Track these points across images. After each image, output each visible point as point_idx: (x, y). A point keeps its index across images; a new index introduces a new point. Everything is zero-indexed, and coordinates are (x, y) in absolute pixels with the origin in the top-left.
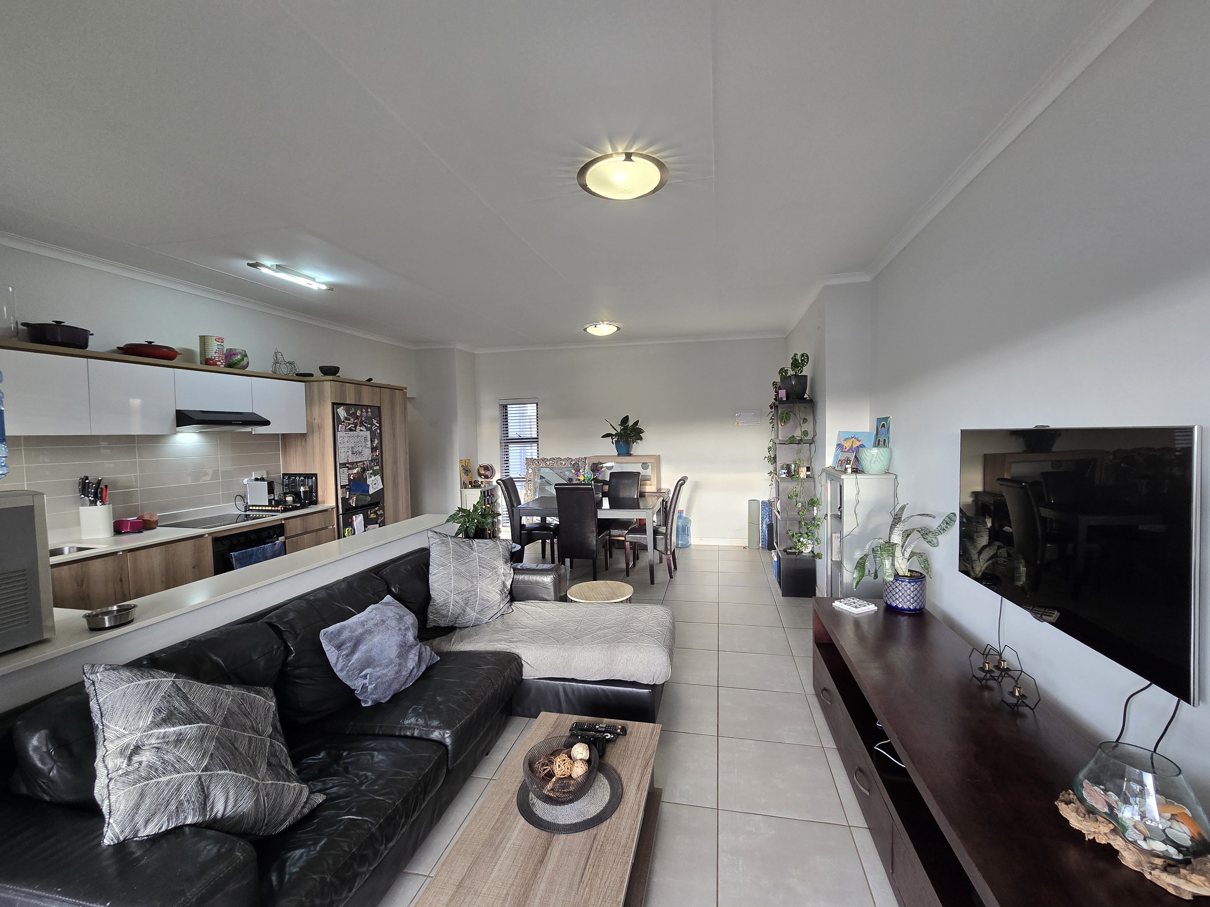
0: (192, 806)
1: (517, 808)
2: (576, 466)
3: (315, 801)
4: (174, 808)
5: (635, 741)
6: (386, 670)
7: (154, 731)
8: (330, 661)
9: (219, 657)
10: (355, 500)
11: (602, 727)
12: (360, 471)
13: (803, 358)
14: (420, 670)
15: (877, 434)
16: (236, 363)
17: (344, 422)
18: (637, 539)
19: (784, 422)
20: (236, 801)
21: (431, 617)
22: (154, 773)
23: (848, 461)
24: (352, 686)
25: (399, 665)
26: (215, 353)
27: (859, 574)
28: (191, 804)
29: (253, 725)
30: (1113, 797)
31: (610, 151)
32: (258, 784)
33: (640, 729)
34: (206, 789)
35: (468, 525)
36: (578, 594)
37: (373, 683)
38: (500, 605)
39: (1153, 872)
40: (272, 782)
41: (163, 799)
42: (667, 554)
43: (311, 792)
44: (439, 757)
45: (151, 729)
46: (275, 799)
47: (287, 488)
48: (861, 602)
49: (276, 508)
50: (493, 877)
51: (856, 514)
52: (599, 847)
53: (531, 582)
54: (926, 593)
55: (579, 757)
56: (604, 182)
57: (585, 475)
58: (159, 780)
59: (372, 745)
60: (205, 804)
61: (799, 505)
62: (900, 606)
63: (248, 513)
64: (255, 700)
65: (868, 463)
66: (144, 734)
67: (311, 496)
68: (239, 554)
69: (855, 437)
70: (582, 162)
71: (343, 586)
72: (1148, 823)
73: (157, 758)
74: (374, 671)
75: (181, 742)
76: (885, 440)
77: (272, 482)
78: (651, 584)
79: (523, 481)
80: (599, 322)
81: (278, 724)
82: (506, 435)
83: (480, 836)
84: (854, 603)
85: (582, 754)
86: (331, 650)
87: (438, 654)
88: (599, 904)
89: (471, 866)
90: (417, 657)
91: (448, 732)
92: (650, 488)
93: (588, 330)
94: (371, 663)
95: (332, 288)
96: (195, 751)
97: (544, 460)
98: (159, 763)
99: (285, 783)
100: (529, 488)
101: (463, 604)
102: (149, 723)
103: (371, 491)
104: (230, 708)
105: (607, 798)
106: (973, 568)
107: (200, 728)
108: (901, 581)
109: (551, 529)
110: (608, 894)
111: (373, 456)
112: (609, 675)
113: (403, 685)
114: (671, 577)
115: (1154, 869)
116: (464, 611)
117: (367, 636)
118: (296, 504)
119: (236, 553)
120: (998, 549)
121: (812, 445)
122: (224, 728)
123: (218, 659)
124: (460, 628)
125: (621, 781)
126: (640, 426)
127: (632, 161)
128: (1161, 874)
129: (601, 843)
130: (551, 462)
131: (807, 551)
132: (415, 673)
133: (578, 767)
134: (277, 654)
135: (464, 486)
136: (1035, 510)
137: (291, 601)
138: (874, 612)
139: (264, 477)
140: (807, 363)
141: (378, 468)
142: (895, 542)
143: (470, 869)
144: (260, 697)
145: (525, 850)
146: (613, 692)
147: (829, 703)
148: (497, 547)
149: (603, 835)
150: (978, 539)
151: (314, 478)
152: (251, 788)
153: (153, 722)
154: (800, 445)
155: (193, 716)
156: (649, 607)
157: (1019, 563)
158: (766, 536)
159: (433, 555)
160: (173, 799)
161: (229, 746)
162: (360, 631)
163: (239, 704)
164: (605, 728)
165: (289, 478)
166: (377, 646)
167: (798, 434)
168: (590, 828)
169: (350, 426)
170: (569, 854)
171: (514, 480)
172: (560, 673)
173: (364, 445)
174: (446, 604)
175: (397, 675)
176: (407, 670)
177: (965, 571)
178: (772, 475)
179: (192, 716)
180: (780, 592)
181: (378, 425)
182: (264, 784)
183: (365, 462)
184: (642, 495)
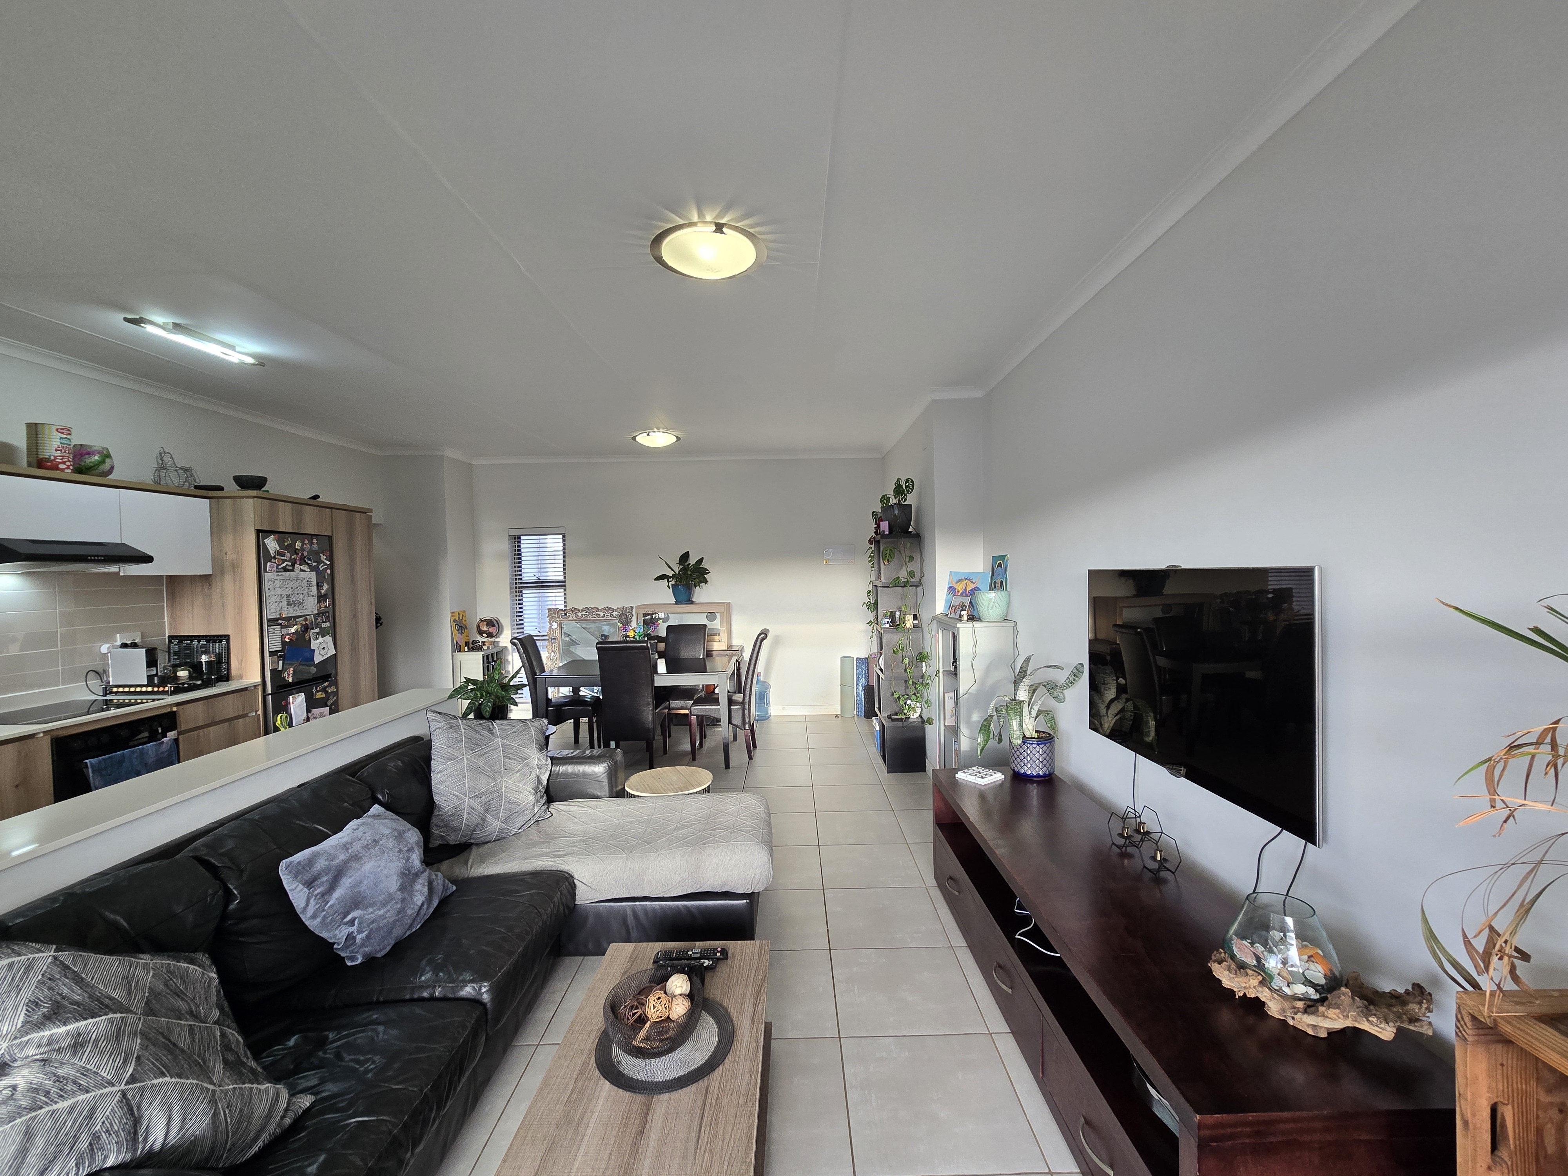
0: (116, 1139)
1: (597, 1071)
2: (625, 618)
3: (300, 1106)
4: (85, 1146)
5: (740, 965)
6: (382, 911)
7: (32, 1036)
8: (295, 905)
9: (118, 914)
10: (292, 672)
11: (697, 953)
12: (299, 630)
13: (907, 484)
14: (431, 906)
15: (993, 575)
16: (92, 467)
17: (274, 558)
18: (706, 712)
19: (888, 560)
20: (183, 1121)
21: (436, 832)
22: (44, 1098)
23: (963, 607)
24: (331, 938)
25: (402, 902)
26: (56, 450)
27: (984, 738)
28: (113, 1135)
29: (191, 1008)
30: (1259, 948)
31: (695, 218)
32: (214, 1091)
33: (744, 949)
34: (135, 1109)
35: (480, 702)
36: (641, 786)
37: (364, 930)
38: (533, 809)
39: (1296, 1016)
40: (234, 1086)
41: (66, 1135)
42: (745, 729)
43: (292, 1095)
44: (476, 1021)
45: (27, 1034)
46: (241, 1110)
47: (176, 657)
48: (986, 771)
49: (161, 689)
50: (578, 1163)
51: (973, 669)
52: (714, 1101)
53: (575, 775)
54: (1056, 756)
55: (678, 991)
56: (684, 255)
57: (635, 629)
58: (55, 1107)
59: (375, 1016)
60: (136, 1133)
61: (906, 661)
62: (1029, 772)
63: (108, 697)
64: (187, 972)
65: (986, 609)
66: (15, 1042)
67: (219, 670)
68: (100, 762)
69: (968, 579)
70: (659, 227)
71: (306, 795)
72: (1290, 969)
73: (44, 1074)
74: (365, 914)
75: (82, 1046)
76: (1002, 582)
77: (154, 649)
78: (726, 769)
79: (544, 640)
80: (653, 429)
81: (226, 1004)
82: (519, 577)
83: (551, 1114)
84: (979, 773)
85: (682, 987)
86: (298, 889)
87: (453, 882)
88: (725, 1171)
89: (545, 1155)
90: (427, 887)
91: (485, 984)
92: (718, 645)
93: (637, 439)
94: (359, 903)
95: (262, 362)
96: (110, 1056)
97: (573, 610)
98: (50, 1082)
99: (252, 1086)
100: (553, 649)
101: (482, 810)
102: (19, 1025)
103: (318, 659)
104: (152, 987)
105: (715, 1040)
106: (1101, 725)
107: (111, 1021)
108: (1029, 743)
109: (589, 703)
110: (734, 1156)
111: (321, 608)
112: (694, 887)
113: (408, 929)
114: (750, 758)
115: (1296, 1013)
116: (484, 820)
117: (352, 864)
118: (194, 682)
119: (94, 761)
120: (1126, 702)
121: (918, 588)
122: (149, 1018)
123: (118, 918)
124: (477, 845)
125: (729, 1015)
126: (704, 565)
127: (723, 233)
128: (1302, 1017)
129: (716, 1096)
130: (584, 613)
131: (914, 716)
132: (425, 910)
133: (678, 1004)
134: (213, 903)
135: (457, 648)
136: (1152, 659)
137: (221, 823)
138: (1000, 782)
139: (136, 641)
140: (912, 490)
141: (328, 624)
142: (1022, 699)
143: (544, 1159)
144: (196, 967)
145: (616, 1122)
146: (699, 908)
147: (957, 893)
148: (528, 729)
149: (717, 1085)
150: (1106, 692)
151: (224, 642)
152: (205, 1098)
153: (28, 1022)
154: (905, 588)
155: (96, 1005)
156: (737, 795)
157: (1147, 716)
158: (862, 700)
159: (437, 744)
160: (82, 1132)
161: (163, 1042)
162: (342, 857)
163: (165, 979)
164: (700, 953)
165: (180, 642)
166: (368, 877)
167: (903, 574)
168: (699, 1080)
169: (284, 565)
170: (676, 1117)
171: (535, 638)
172: (627, 891)
173: (306, 591)
174: (458, 813)
175: (400, 916)
176: (413, 908)
177: (1094, 727)
178: (872, 626)
179: (94, 1005)
180: (884, 768)
181: (328, 563)
182: (222, 1091)
183: (308, 617)
184: (709, 654)
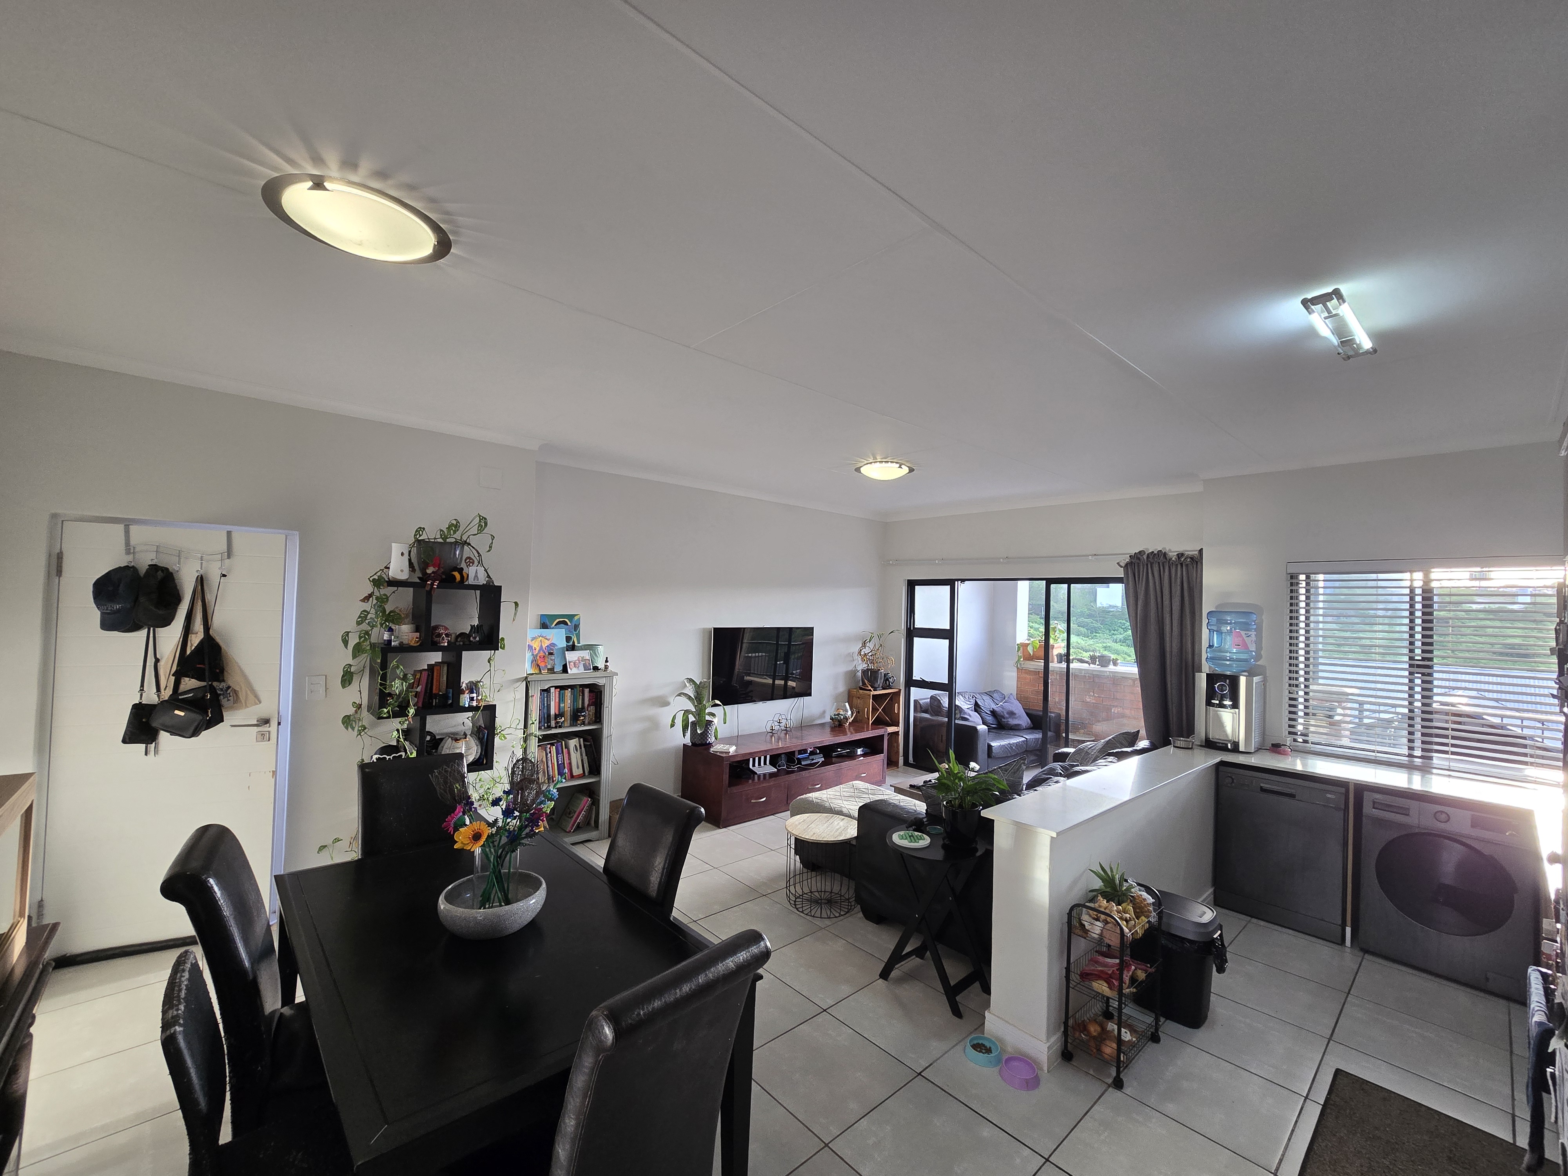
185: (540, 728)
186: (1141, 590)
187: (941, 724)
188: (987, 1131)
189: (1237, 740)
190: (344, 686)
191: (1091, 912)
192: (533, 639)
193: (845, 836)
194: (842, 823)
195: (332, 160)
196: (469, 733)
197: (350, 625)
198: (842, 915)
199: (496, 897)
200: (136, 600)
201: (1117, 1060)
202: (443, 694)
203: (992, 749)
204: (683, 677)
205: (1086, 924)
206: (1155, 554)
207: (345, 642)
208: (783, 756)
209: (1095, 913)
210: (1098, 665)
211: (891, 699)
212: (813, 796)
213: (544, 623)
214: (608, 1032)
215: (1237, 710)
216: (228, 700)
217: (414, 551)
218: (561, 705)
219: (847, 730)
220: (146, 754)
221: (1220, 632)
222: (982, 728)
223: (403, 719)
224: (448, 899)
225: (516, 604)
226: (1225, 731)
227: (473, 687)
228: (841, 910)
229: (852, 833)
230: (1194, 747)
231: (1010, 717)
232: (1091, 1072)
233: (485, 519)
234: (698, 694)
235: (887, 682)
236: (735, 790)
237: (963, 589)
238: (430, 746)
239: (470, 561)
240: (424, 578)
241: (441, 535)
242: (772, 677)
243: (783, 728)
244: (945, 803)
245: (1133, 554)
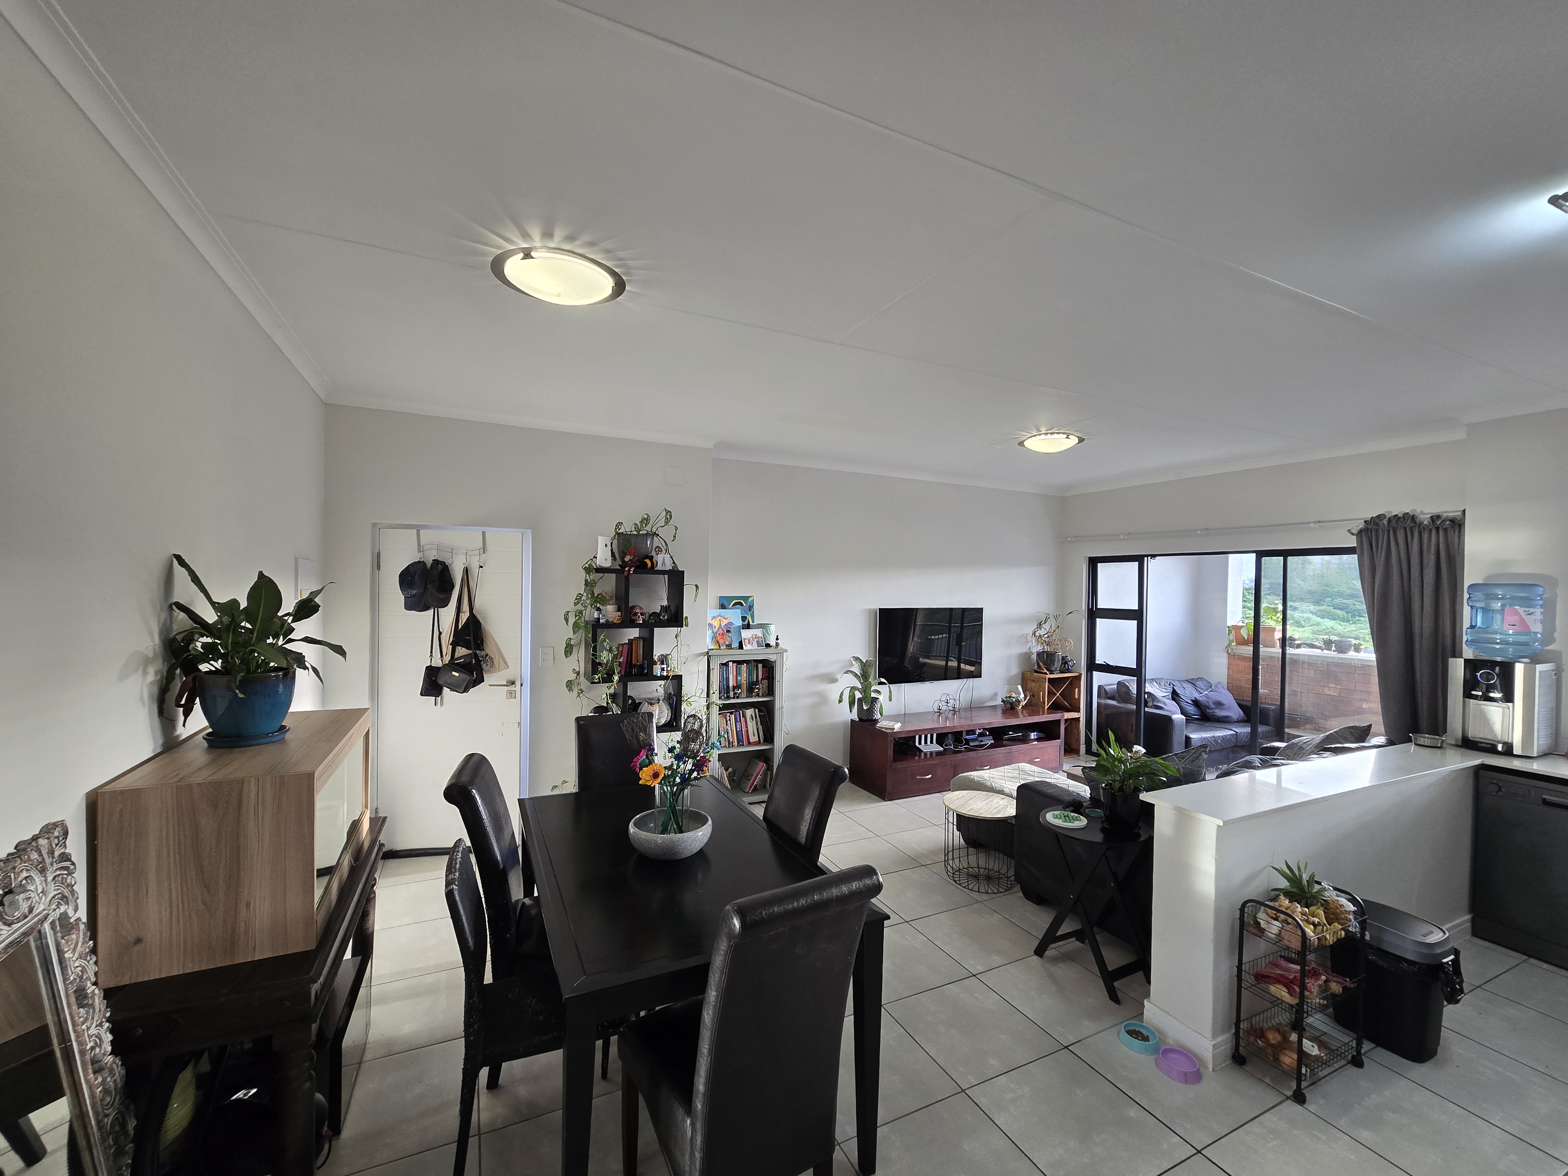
185: (720, 698)
186: (1380, 561)
187: (1129, 713)
188: (1133, 1112)
189: (1510, 741)
190: (566, 657)
191: (1269, 911)
192: (714, 618)
193: (1003, 814)
194: (1001, 802)
195: (536, 233)
196: (662, 698)
197: (570, 606)
198: (1001, 892)
199: (672, 827)
200: (426, 587)
201: (1297, 1072)
202: (640, 665)
203: (1190, 742)
204: (849, 656)
205: (1262, 922)
206: (1400, 518)
207: (567, 620)
208: (950, 736)
209: (1274, 912)
210: (1334, 651)
211: (1071, 683)
212: (975, 775)
213: (723, 604)
214: (737, 923)
215: (1510, 704)
216: (487, 665)
217: (615, 542)
218: (738, 678)
219: (1020, 713)
220: (435, 705)
221: (1486, 610)
222: (1178, 717)
223: (610, 684)
224: (635, 825)
225: (697, 586)
226: (1492, 730)
227: (664, 659)
228: (999, 886)
229: (1011, 812)
230: (1444, 745)
231: (1217, 708)
232: (1267, 1080)
233: (670, 512)
234: (864, 672)
235: (1066, 665)
236: (900, 765)
237: (1153, 566)
238: (631, 709)
239: (659, 550)
240: (624, 565)
241: (635, 528)
242: (945, 658)
243: (951, 708)
244: (1103, 785)
245: (1369, 519)
